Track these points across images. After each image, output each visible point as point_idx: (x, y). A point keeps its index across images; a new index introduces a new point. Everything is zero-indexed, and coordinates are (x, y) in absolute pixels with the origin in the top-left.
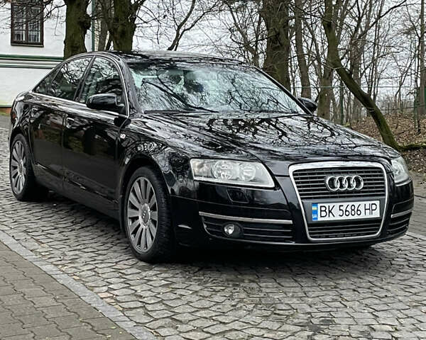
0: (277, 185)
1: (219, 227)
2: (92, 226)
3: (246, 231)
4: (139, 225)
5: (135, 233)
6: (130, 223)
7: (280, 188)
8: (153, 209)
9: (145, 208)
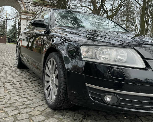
0: (148, 66)
1: (100, 96)
2: (36, 80)
3: (122, 101)
4: (50, 86)
5: (47, 89)
6: (45, 83)
7: (150, 68)
8: (57, 77)
9: (52, 77)
